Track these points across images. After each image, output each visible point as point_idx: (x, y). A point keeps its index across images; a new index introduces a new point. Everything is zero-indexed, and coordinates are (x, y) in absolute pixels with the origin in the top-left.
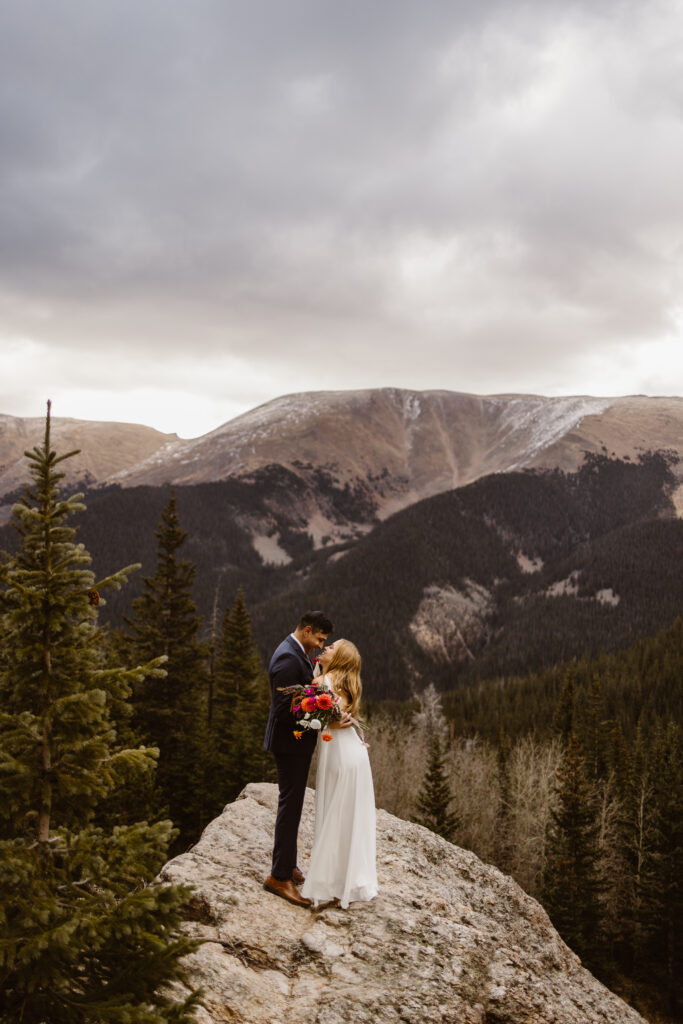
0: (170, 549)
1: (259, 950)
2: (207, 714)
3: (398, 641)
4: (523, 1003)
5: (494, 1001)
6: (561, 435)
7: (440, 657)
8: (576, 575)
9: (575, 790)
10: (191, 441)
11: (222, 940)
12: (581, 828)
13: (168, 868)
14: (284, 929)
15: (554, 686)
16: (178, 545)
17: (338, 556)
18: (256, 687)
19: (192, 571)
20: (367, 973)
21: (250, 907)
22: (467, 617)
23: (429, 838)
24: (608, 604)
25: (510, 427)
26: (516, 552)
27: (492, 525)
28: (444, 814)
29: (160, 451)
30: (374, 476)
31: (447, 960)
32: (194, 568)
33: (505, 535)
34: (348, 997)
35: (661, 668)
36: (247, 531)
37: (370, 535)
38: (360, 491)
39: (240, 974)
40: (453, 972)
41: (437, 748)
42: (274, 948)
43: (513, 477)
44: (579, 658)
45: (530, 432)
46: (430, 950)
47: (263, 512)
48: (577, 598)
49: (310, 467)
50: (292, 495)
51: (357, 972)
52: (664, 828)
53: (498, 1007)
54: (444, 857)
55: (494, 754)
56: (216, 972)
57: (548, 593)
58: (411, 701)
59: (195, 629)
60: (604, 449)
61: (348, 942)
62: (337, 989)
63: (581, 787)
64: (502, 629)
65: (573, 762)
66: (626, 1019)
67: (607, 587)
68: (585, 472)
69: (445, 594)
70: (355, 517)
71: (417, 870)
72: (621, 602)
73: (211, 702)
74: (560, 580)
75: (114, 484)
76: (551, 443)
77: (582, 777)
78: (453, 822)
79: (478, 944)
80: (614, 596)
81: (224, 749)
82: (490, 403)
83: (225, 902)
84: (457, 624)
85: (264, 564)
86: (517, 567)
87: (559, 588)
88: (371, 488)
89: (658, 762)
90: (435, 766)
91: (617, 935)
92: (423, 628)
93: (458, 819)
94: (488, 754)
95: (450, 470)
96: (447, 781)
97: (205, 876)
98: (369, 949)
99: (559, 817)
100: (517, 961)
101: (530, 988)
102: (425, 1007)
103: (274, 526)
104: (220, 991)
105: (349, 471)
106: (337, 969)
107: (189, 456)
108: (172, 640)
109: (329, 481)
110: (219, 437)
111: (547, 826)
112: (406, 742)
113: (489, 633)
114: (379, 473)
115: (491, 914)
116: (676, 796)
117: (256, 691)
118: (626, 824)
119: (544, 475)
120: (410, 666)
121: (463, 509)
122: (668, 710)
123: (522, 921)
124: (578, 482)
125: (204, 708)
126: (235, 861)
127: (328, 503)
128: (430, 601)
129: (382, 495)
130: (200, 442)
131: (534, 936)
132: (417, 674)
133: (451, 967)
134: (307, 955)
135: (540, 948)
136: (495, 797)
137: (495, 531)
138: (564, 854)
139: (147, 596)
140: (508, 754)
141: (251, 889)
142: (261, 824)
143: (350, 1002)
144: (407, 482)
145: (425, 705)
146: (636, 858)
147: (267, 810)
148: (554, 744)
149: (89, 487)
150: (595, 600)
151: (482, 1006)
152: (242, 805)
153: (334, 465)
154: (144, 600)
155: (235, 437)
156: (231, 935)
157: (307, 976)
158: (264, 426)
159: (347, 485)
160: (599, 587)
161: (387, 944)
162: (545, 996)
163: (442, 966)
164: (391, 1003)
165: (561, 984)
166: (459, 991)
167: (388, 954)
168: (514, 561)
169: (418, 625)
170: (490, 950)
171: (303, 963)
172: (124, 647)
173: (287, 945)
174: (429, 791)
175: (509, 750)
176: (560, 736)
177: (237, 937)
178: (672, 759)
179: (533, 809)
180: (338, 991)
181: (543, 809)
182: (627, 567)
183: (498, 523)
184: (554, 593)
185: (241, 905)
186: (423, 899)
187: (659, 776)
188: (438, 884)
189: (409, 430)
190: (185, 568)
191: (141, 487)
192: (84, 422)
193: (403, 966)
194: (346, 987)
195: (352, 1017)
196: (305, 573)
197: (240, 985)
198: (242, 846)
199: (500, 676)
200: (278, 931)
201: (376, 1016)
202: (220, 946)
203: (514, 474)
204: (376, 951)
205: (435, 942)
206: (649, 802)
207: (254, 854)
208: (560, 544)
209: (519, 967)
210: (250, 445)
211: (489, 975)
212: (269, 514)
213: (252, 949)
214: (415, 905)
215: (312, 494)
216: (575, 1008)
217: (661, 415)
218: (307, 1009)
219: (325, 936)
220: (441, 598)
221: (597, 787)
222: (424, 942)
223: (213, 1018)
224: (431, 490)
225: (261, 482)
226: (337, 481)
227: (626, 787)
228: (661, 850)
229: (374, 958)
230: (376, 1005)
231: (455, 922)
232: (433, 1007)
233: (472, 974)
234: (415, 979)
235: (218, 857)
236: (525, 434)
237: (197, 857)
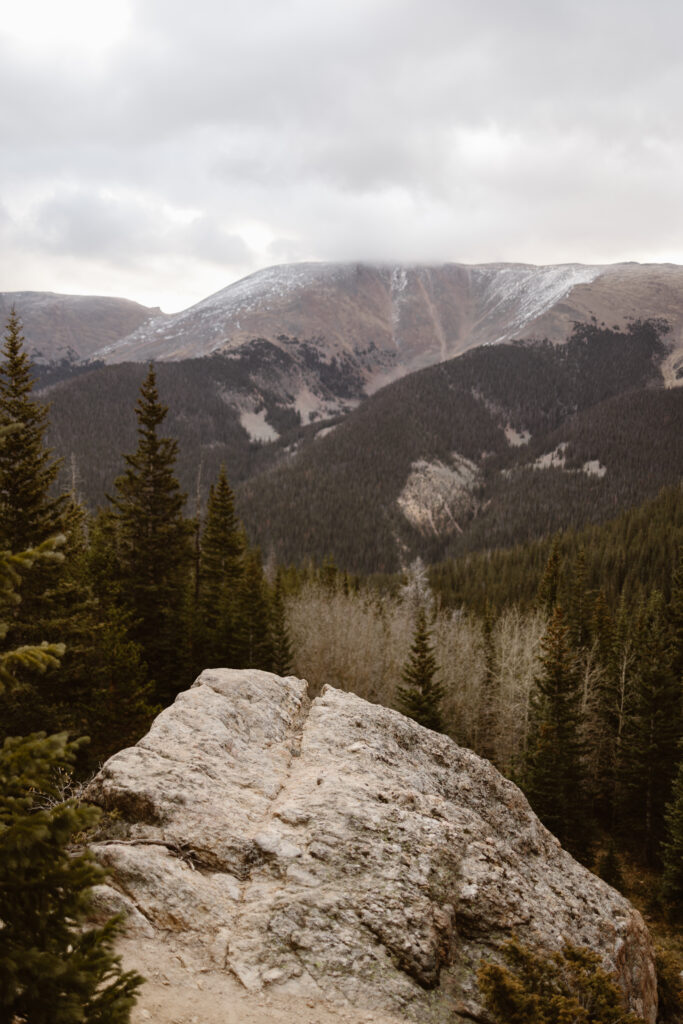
0: (151, 425)
1: (208, 852)
2: (194, 590)
3: (386, 515)
4: (497, 901)
5: (465, 901)
6: (550, 306)
7: (427, 530)
8: (563, 447)
9: (559, 658)
10: (173, 316)
11: (167, 842)
12: (564, 694)
13: (110, 764)
14: (236, 829)
15: (540, 557)
16: (159, 420)
17: (325, 432)
18: (242, 563)
19: (174, 447)
20: (326, 874)
21: (198, 806)
22: (454, 492)
23: (401, 722)
24: (594, 476)
25: (499, 298)
26: (505, 426)
27: (480, 398)
28: (429, 684)
29: (143, 326)
30: (360, 351)
31: (414, 858)
32: (176, 443)
33: (493, 409)
34: (304, 902)
35: (645, 537)
36: (233, 407)
37: (356, 410)
38: (347, 366)
39: (185, 878)
40: (421, 871)
41: (422, 620)
42: (225, 850)
43: (501, 349)
44: (565, 529)
45: (519, 302)
46: (396, 847)
47: (250, 388)
48: (564, 471)
49: (296, 341)
50: (278, 371)
51: (315, 874)
52: (646, 693)
53: (469, 907)
54: (417, 742)
55: (480, 623)
56: (158, 877)
57: (535, 466)
58: (399, 573)
59: (179, 505)
60: (594, 319)
61: (306, 842)
62: (292, 893)
63: (564, 655)
64: (489, 502)
65: (557, 631)
66: (606, 901)
67: (594, 458)
68: (575, 343)
69: (432, 468)
70: (343, 392)
71: (388, 758)
72: (607, 474)
73: (199, 578)
74: (548, 453)
75: (98, 361)
76: (539, 314)
77: (566, 646)
78: (439, 691)
79: (448, 839)
80: (600, 467)
81: (211, 623)
82: (478, 273)
83: (171, 801)
84: (445, 498)
85: (252, 441)
86: (505, 441)
87: (546, 461)
88: (358, 362)
89: (640, 629)
90: (421, 638)
91: (597, 794)
92: (411, 502)
93: (443, 688)
94: (474, 625)
95: (438, 343)
96: (433, 651)
97: (150, 772)
98: (329, 848)
99: (542, 685)
100: (492, 855)
101: (504, 885)
102: (389, 911)
103: (261, 403)
104: (163, 898)
105: (336, 345)
106: (293, 871)
107: (173, 331)
108: (156, 517)
109: (315, 356)
110: (202, 311)
111: (531, 693)
112: (392, 615)
113: (477, 507)
114: (366, 347)
115: (466, 802)
116: (658, 662)
117: (242, 566)
118: (609, 689)
119: (532, 347)
120: (398, 540)
121: (451, 382)
122: (651, 578)
123: (499, 806)
124: (567, 354)
125: (193, 582)
126: (185, 755)
127: (314, 377)
128: (418, 475)
129: (370, 370)
130: (184, 316)
131: (511, 821)
132: (405, 548)
133: (418, 866)
134: (260, 856)
135: (517, 833)
136: (481, 667)
137: (483, 404)
138: (547, 720)
139: (129, 473)
140: (493, 624)
141: (201, 785)
142: (216, 713)
143: (305, 907)
144: (394, 355)
145: (412, 578)
146: (618, 722)
147: (223, 697)
148: (538, 615)
149: (72, 364)
150: (582, 472)
151: (451, 907)
152: (196, 693)
153: (320, 339)
154: (127, 477)
155: (220, 311)
156: (177, 836)
157: (261, 879)
158: (249, 300)
159: (334, 360)
160: (586, 459)
161: (348, 843)
162: (521, 893)
163: (408, 865)
164: (351, 907)
165: (540, 870)
166: (427, 891)
167: (349, 854)
168: (502, 434)
169: (406, 500)
170: (461, 845)
171: (257, 865)
172: (108, 525)
173: (238, 846)
174: (414, 662)
175: (495, 621)
176: (545, 607)
177: (184, 838)
178: (655, 627)
179: (517, 676)
180: (293, 896)
181: (527, 677)
182: (614, 438)
183: (486, 397)
184: (541, 466)
185: (189, 805)
186: (390, 792)
187: (641, 643)
188: (409, 772)
189: (396, 302)
190: (167, 444)
191: (125, 363)
192: (64, 296)
193: (366, 866)
194: (302, 891)
195: (307, 923)
196: (293, 450)
197: (185, 892)
198: (195, 738)
199: (487, 547)
200: (229, 831)
201: (335, 922)
202: (164, 849)
203: (502, 347)
204: (336, 851)
205: (402, 839)
206: (631, 669)
207: (207, 747)
208: (548, 416)
209: (493, 862)
210: (234, 319)
211: (460, 873)
212: (256, 390)
213: (199, 850)
214: (382, 799)
215: (299, 369)
216: (554, 895)
217: (652, 283)
218: (258, 915)
219: (280, 835)
220: (429, 472)
221: (581, 652)
222: (389, 839)
223: (155, 927)
224: (419, 364)
225: (248, 357)
226: (324, 356)
227: (609, 654)
228: (641, 713)
229: (334, 859)
230: (335, 910)
231: (424, 815)
232: (397, 911)
233: (442, 873)
234: (379, 880)
235: (167, 751)
236: (514, 305)
237: (143, 751)
